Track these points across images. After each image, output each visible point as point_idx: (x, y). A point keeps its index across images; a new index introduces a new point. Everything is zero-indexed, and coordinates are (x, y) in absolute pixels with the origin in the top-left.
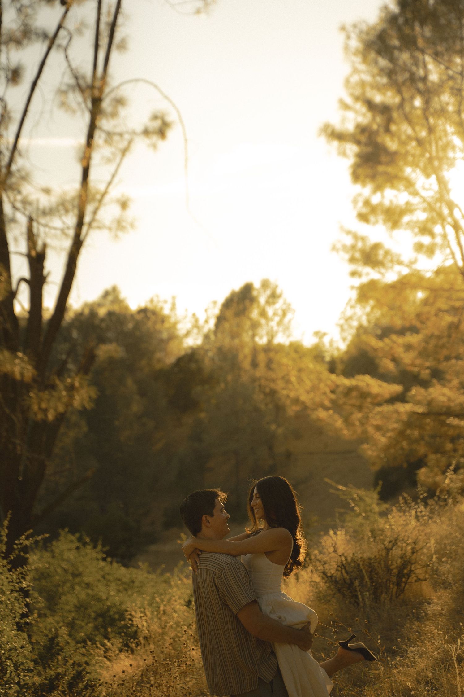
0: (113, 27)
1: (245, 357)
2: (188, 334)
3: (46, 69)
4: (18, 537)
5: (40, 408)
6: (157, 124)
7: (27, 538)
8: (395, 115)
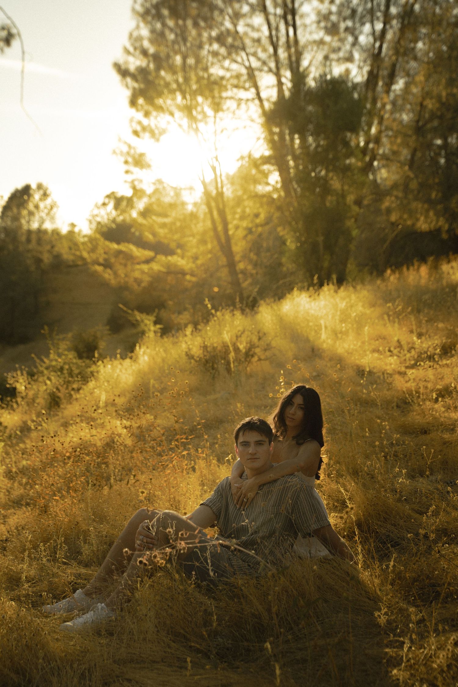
6: (5, 34)
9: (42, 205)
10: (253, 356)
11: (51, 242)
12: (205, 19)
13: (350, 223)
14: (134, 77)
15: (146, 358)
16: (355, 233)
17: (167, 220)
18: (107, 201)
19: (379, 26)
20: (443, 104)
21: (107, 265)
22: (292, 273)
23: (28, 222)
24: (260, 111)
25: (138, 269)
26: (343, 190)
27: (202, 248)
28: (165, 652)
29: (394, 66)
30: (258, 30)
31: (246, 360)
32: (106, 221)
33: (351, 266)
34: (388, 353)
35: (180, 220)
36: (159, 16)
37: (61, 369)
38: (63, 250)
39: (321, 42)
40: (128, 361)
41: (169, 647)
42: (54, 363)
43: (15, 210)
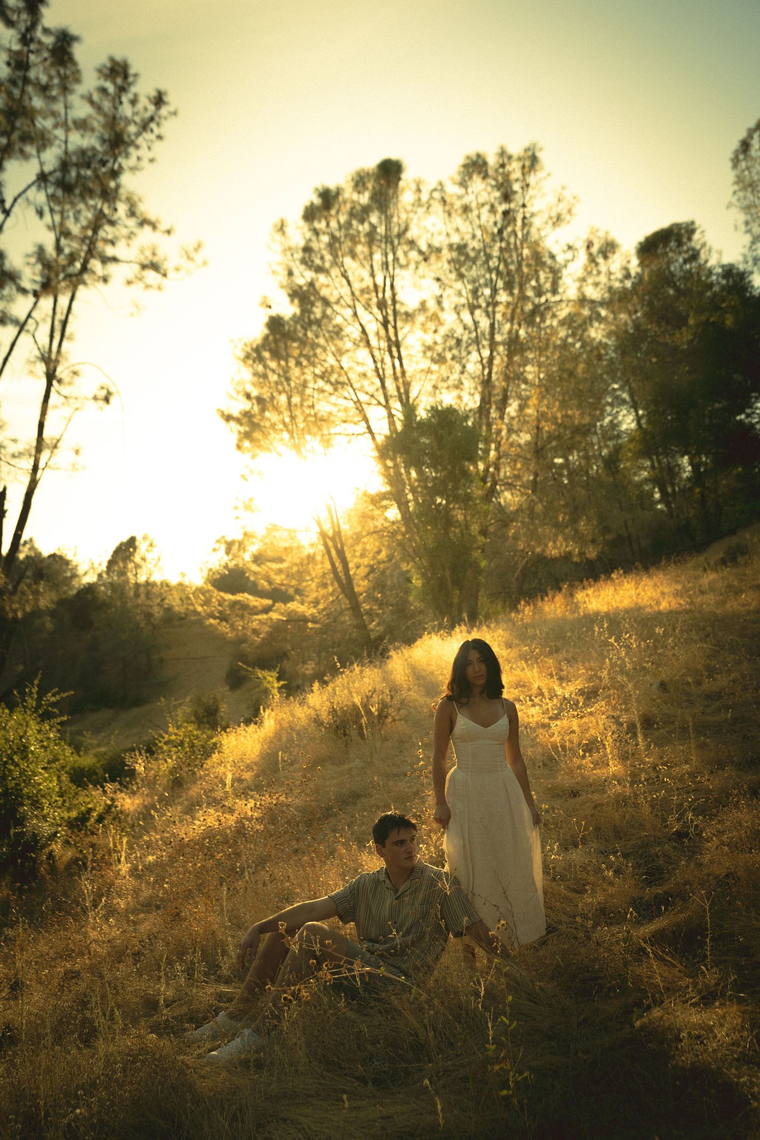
0: (64, 324)
1: (130, 588)
2: (86, 573)
3: (16, 349)
4: (45, 694)
5: (11, 608)
6: (103, 393)
7: (54, 695)
8: (268, 405)
9: (149, 557)
10: (386, 717)
11: (161, 594)
12: (308, 358)
13: (477, 554)
14: (238, 421)
15: (272, 721)
16: (483, 564)
17: (284, 565)
18: (217, 546)
19: (486, 353)
20: (559, 425)
21: (223, 618)
22: (421, 612)
23: (136, 575)
24: (372, 445)
25: (256, 620)
26: (466, 521)
27: (322, 591)
28: (320, 1084)
29: (505, 391)
30: (363, 364)
31: (379, 722)
32: (218, 567)
33: (483, 599)
34: (530, 703)
35: (296, 564)
36: (260, 359)
37: (181, 744)
38: (175, 601)
39: (429, 371)
40: (252, 727)
41: (324, 1079)
42: (173, 737)
43: (121, 564)
